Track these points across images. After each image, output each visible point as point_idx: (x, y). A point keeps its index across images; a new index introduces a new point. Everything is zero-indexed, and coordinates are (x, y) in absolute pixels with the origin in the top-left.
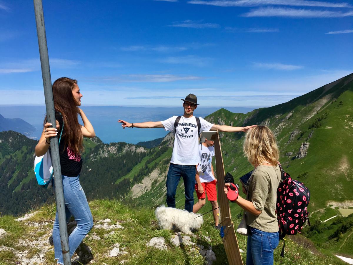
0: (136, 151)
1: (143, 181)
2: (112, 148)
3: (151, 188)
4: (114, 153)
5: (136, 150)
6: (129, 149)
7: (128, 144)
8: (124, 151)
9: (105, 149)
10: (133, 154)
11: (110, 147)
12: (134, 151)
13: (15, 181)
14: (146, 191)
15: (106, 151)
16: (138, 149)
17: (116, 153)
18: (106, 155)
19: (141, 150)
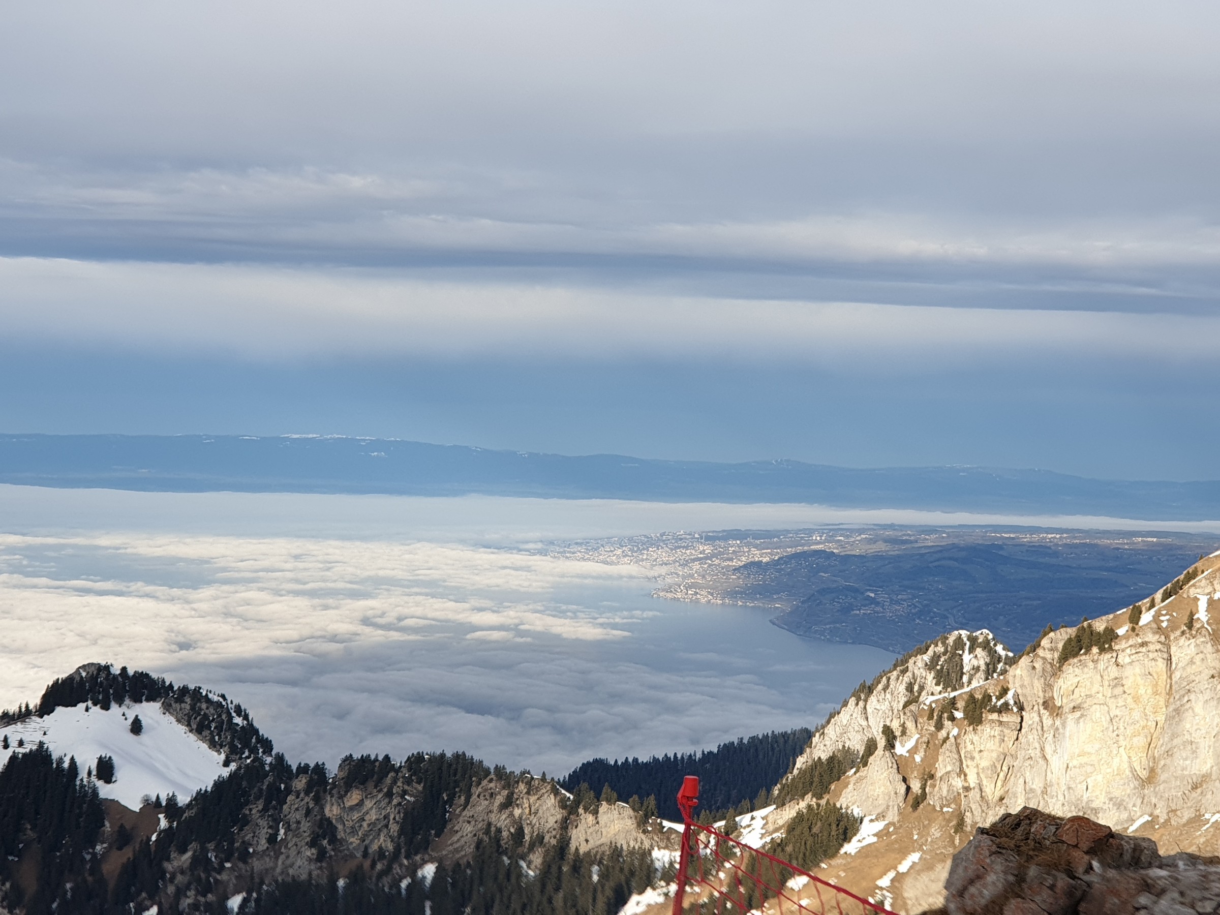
0: (563, 845)
2: (352, 808)
4: (375, 847)
5: (565, 825)
6: (502, 821)
7: (500, 773)
9: (293, 808)
10: (536, 859)
11: (341, 797)
12: (551, 840)
15: (306, 826)
16: (587, 819)
17: (390, 846)
19: (612, 828)
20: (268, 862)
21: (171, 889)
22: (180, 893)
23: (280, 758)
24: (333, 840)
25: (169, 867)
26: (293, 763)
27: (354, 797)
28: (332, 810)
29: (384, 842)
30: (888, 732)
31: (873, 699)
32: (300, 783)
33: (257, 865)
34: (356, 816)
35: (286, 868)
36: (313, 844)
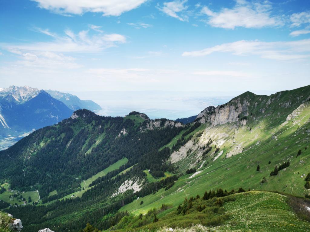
1: (180, 150)
3: (186, 155)
5: (174, 125)
6: (169, 124)
8: (166, 125)
9: (151, 123)
10: (172, 128)
13: (87, 146)
14: (182, 158)
15: (152, 125)
16: (176, 124)
18: (151, 128)
19: (179, 125)
22: (141, 131)
23: (150, 119)
24: (154, 126)
25: (140, 129)
26: (151, 119)
27: (156, 122)
28: (154, 123)
29: (159, 126)
30: (203, 115)
32: (151, 121)
33: (148, 128)
34: (156, 124)
36: (153, 126)
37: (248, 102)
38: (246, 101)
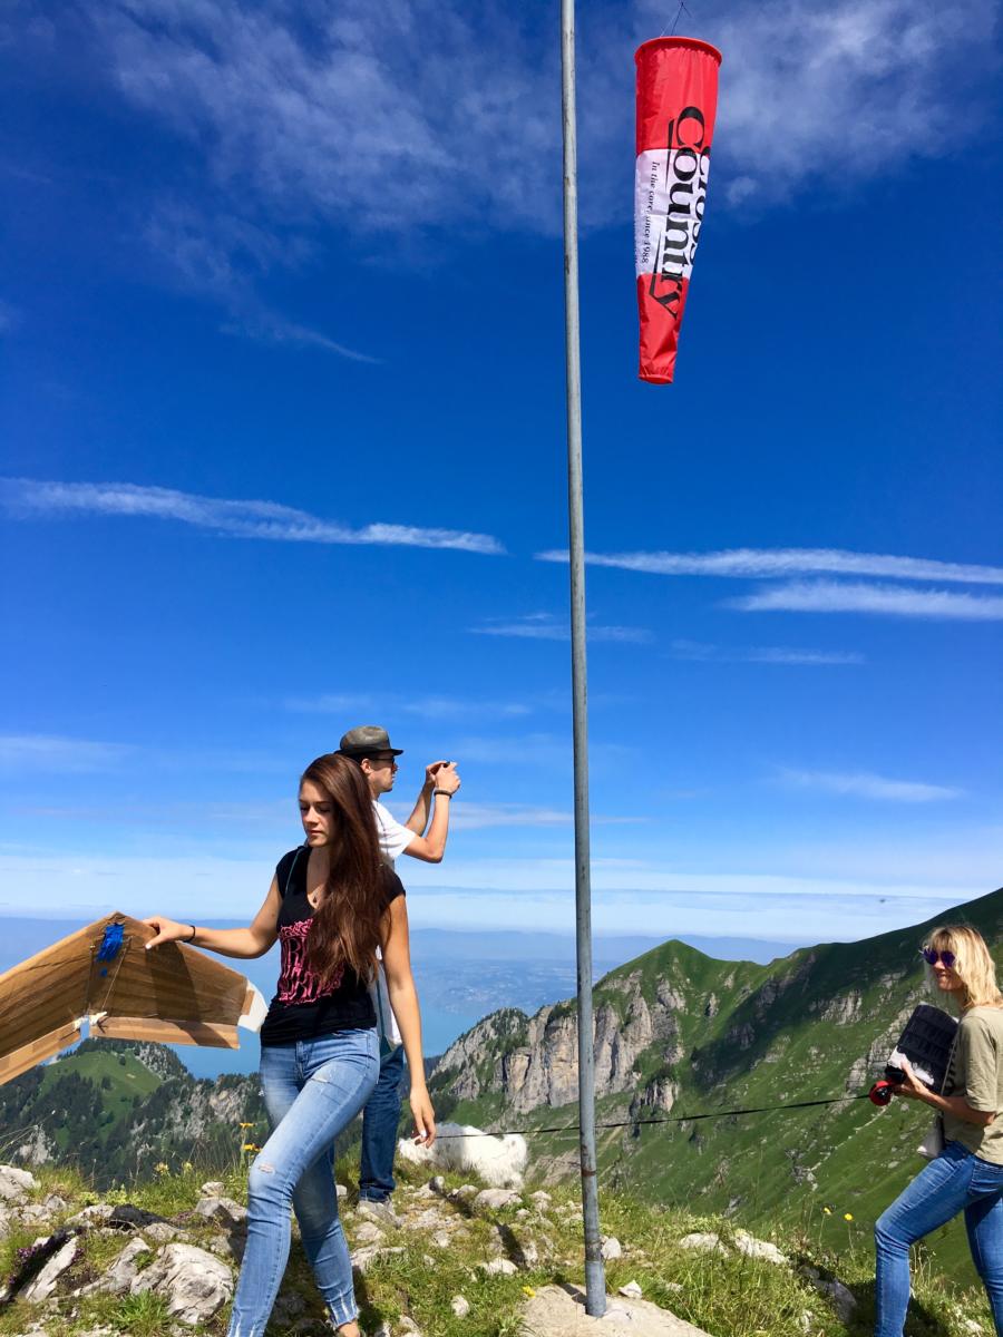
2: (223, 1100)
11: (218, 1094)
15: (200, 1110)
17: (238, 1119)
18: (196, 1129)
20: (181, 1128)
21: (134, 1144)
23: (190, 1076)
24: (212, 1115)
25: (133, 1132)
27: (224, 1094)
28: (213, 1101)
29: (235, 1117)
31: (467, 1043)
32: (198, 1088)
33: (175, 1129)
34: (224, 1104)
35: (190, 1131)
36: (203, 1118)
37: (676, 994)
38: (668, 986)
